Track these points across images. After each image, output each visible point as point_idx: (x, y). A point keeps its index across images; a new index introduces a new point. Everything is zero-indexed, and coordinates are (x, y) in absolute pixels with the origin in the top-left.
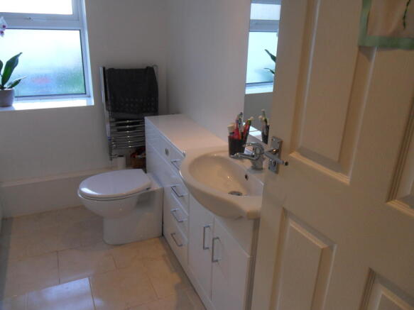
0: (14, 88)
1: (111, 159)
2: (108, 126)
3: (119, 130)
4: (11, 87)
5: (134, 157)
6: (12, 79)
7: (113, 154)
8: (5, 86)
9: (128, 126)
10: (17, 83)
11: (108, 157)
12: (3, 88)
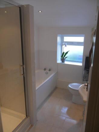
1: (83, 81)
2: (84, 71)
4: (65, 58)
6: (66, 56)
10: (67, 57)
12: (63, 58)
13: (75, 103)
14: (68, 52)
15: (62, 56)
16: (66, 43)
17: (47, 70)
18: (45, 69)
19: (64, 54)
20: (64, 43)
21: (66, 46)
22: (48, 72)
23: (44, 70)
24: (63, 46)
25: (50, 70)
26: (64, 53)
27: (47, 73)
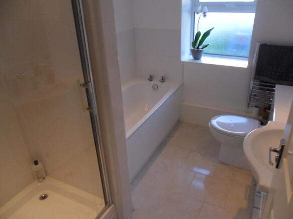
0: (204, 49)
1: (248, 107)
3: (261, 89)
4: (202, 48)
5: (265, 111)
6: (204, 43)
7: (251, 104)
8: (200, 47)
9: (268, 88)
10: (206, 46)
11: (247, 105)
12: (198, 48)
13: (226, 164)
14: (211, 32)
15: (194, 44)
16: (206, 7)
17: (157, 80)
18: (151, 79)
19: (200, 38)
20: (200, 8)
21: (205, 16)
22: (159, 83)
23: (148, 82)
24: (197, 16)
25: (163, 80)
26: (199, 34)
27: (155, 88)
